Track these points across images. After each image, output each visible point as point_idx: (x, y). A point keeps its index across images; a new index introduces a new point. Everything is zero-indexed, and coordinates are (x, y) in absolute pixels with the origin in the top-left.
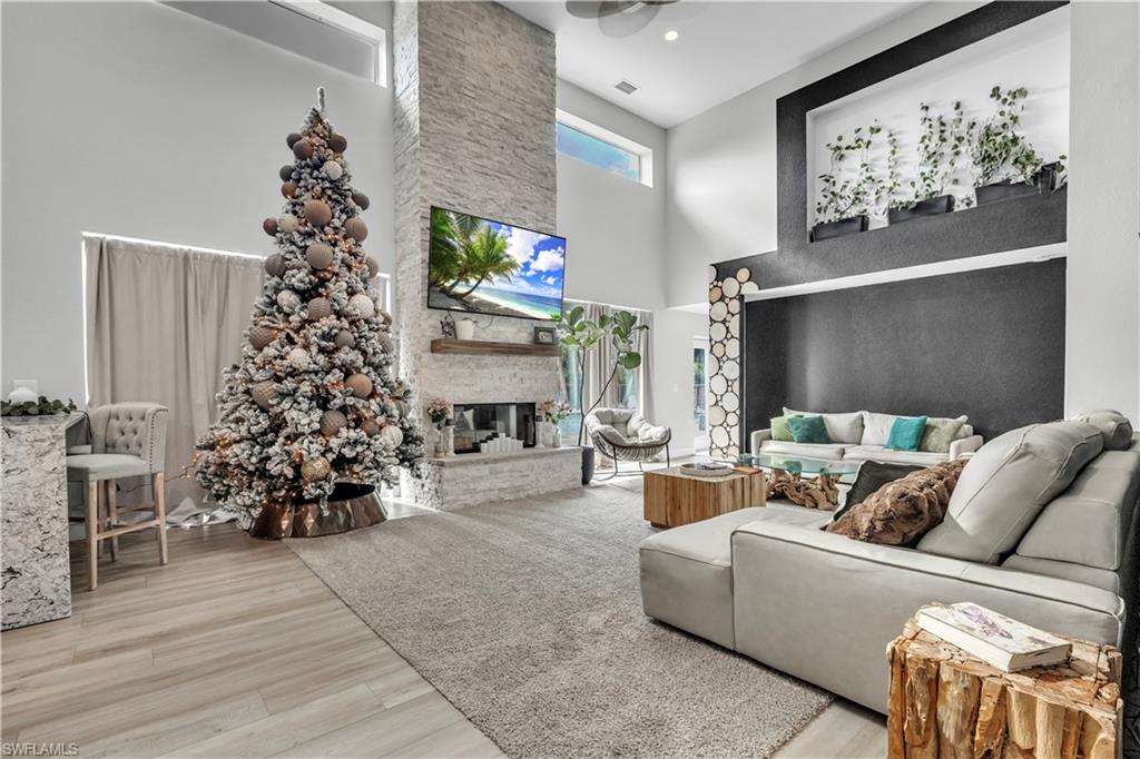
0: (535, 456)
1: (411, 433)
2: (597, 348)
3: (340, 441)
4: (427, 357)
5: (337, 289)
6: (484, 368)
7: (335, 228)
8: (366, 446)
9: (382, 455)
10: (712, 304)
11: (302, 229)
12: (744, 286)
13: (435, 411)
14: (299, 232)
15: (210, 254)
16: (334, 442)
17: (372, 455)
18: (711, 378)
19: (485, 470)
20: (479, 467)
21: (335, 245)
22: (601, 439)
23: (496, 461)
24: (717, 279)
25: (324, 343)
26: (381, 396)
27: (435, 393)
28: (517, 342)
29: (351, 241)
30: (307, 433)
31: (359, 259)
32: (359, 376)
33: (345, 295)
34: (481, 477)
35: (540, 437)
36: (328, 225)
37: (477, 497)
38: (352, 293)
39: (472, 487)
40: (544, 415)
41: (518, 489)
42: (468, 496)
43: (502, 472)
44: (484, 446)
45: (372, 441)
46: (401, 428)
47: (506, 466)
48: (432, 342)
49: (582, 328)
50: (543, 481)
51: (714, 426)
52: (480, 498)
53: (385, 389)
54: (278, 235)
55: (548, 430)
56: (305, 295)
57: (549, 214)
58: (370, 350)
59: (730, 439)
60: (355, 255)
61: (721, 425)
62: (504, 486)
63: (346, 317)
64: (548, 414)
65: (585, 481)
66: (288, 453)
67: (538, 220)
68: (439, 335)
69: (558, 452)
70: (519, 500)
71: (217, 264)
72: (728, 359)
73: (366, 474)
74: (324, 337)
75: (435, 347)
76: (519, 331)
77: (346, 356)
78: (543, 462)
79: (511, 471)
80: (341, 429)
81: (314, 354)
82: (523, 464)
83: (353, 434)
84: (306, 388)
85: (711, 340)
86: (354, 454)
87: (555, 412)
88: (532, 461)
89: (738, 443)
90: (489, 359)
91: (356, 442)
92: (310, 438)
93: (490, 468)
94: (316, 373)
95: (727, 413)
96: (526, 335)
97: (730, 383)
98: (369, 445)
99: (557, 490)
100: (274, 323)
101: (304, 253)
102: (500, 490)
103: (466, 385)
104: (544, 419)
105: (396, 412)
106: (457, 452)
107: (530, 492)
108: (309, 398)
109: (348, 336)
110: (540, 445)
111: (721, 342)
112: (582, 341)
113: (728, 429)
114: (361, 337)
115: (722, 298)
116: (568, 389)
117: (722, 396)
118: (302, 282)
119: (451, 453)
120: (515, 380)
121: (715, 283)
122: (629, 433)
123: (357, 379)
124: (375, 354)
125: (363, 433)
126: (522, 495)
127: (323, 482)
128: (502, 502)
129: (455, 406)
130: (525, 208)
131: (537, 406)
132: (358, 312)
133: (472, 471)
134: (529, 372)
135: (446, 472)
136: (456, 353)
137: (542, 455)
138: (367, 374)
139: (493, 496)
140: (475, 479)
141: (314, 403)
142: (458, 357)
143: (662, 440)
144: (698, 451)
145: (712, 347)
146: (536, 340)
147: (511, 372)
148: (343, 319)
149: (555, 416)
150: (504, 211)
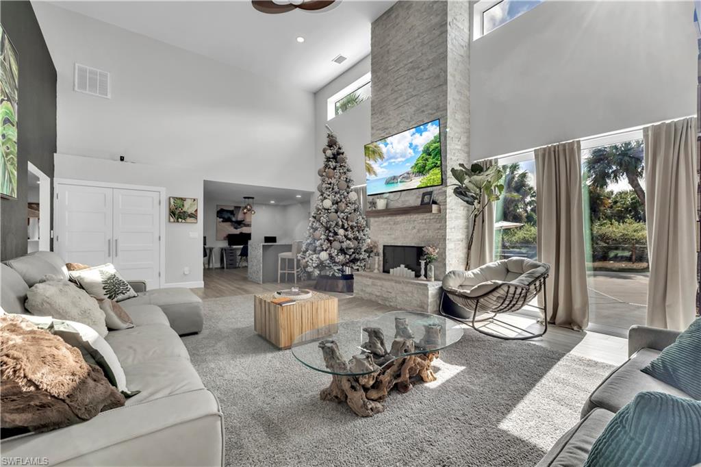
6: (397, 224)
96: (418, 199)
103: (388, 235)
106: (384, 271)
129: (384, 246)
146: (423, 202)
147: (413, 225)
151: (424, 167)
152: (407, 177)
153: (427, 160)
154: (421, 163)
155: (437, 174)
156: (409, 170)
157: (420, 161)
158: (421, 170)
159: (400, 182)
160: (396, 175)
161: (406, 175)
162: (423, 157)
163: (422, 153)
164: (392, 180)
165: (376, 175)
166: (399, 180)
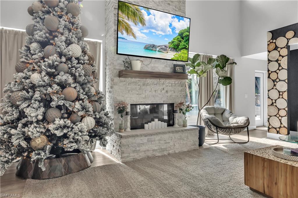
0: (173, 132)
1: (101, 120)
2: (206, 76)
3: (55, 126)
4: (117, 79)
5: (60, 40)
6: (147, 85)
7: (61, 8)
8: (70, 129)
9: (78, 135)
10: (269, 52)
11: (43, 9)
12: (290, 41)
13: (119, 108)
14: (41, 10)
15: (13, 30)
16: (51, 127)
17: (73, 135)
18: (269, 91)
19: (145, 139)
20: (142, 138)
21: (60, 17)
22: (209, 123)
23: (151, 135)
24: (272, 39)
25: (49, 70)
26: (82, 100)
27: (120, 98)
28: (164, 72)
29: (70, 15)
30: (34, 121)
31: (75, 25)
32: (70, 88)
33: (64, 44)
34: (143, 144)
35: (176, 121)
36: (57, 6)
37: (140, 154)
38: (68, 43)
39: (138, 149)
40: (178, 110)
41: (163, 150)
42: (135, 154)
43: (155, 141)
44: (146, 126)
45: (74, 126)
46: (95, 118)
47: (157, 138)
48: (120, 72)
49: (199, 65)
50: (177, 146)
51: (271, 116)
52: (142, 155)
53: (85, 96)
54: (34, 14)
55: (181, 117)
56: (43, 44)
57: (182, 8)
58: (77, 74)
59: (281, 124)
60: (73, 24)
61: (276, 116)
62: (156, 148)
63: (65, 56)
64: (181, 110)
65: (200, 145)
66: (24, 133)
67: (176, 10)
68: (123, 68)
69: (186, 130)
70: (164, 156)
71: (16, 36)
72: (280, 80)
73: (69, 146)
74: (50, 66)
75: (121, 74)
76: (166, 66)
77: (63, 77)
78: (177, 135)
79: (160, 140)
80: (56, 119)
81: (43, 75)
82: (166, 136)
83: (62, 122)
84: (37, 95)
85: (268, 71)
86: (62, 134)
87: (184, 108)
88: (171, 135)
89: (286, 126)
90: (149, 81)
91: (65, 127)
92: (35, 124)
93: (148, 139)
94: (44, 86)
95: (279, 110)
96: (169, 68)
97: (281, 93)
98: (72, 128)
99: (186, 150)
100: (27, 60)
101: (43, 22)
102: (154, 150)
103: (137, 94)
104: (178, 111)
105: (91, 109)
106: (132, 129)
107: (170, 152)
108: (39, 101)
109: (65, 67)
110: (176, 125)
111: (275, 72)
112: (199, 72)
113: (280, 118)
114: (72, 67)
115: (276, 48)
116: (191, 97)
117: (276, 100)
118: (42, 37)
119: (129, 129)
120: (163, 92)
121: (271, 41)
122: (225, 119)
123: (68, 90)
124: (80, 76)
125: (69, 121)
126: (166, 153)
127: (40, 151)
128: (154, 157)
129: (131, 105)
130: (169, 4)
131: (175, 105)
132: (70, 53)
133: (138, 140)
134: (170, 88)
135: (123, 141)
136: (132, 78)
137: (177, 132)
138: (75, 88)
139: (150, 154)
140: (139, 145)
141: (42, 104)
142: (134, 80)
143: (245, 124)
144: (257, 127)
145: (269, 74)
146: (175, 71)
147: (161, 87)
148: (63, 57)
149: (184, 111)
150: (158, 5)
151: (178, 45)
152: (164, 49)
153: (180, 41)
154: (176, 42)
155: (185, 54)
156: (167, 44)
157: (176, 41)
158: (176, 48)
159: (158, 51)
160: (155, 44)
161: (164, 47)
162: (178, 38)
163: (178, 35)
164: (150, 47)
165: (135, 37)
166: (158, 49)
